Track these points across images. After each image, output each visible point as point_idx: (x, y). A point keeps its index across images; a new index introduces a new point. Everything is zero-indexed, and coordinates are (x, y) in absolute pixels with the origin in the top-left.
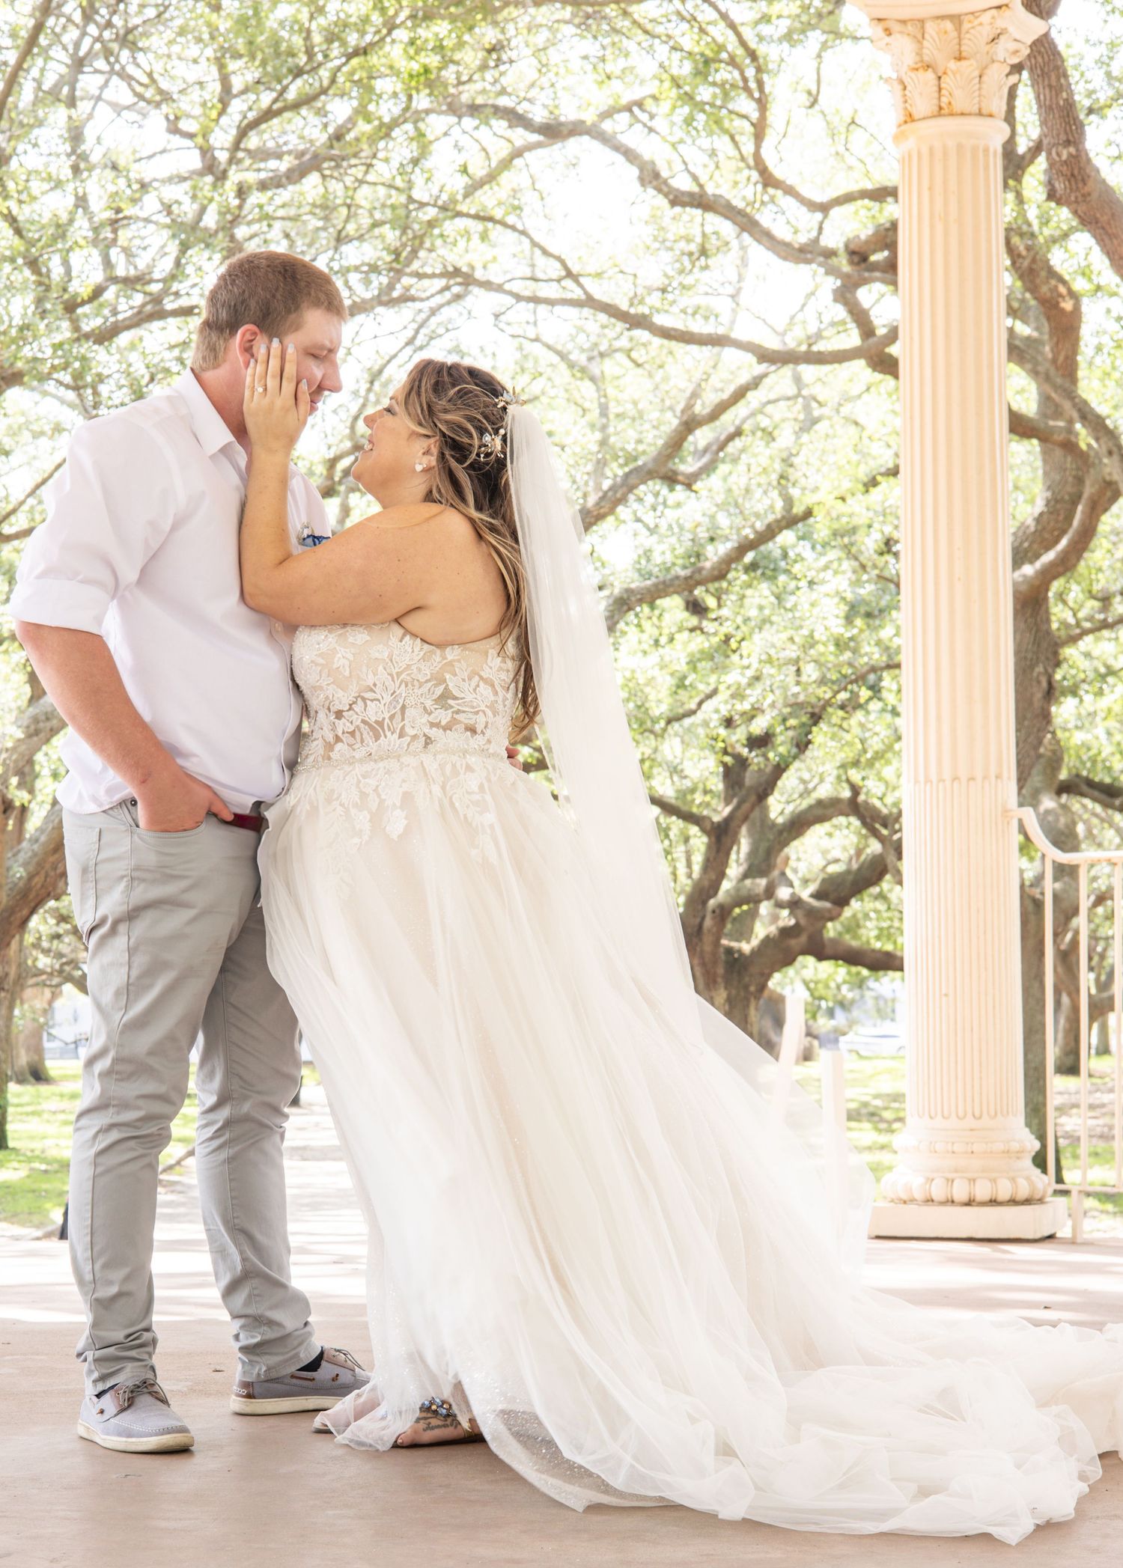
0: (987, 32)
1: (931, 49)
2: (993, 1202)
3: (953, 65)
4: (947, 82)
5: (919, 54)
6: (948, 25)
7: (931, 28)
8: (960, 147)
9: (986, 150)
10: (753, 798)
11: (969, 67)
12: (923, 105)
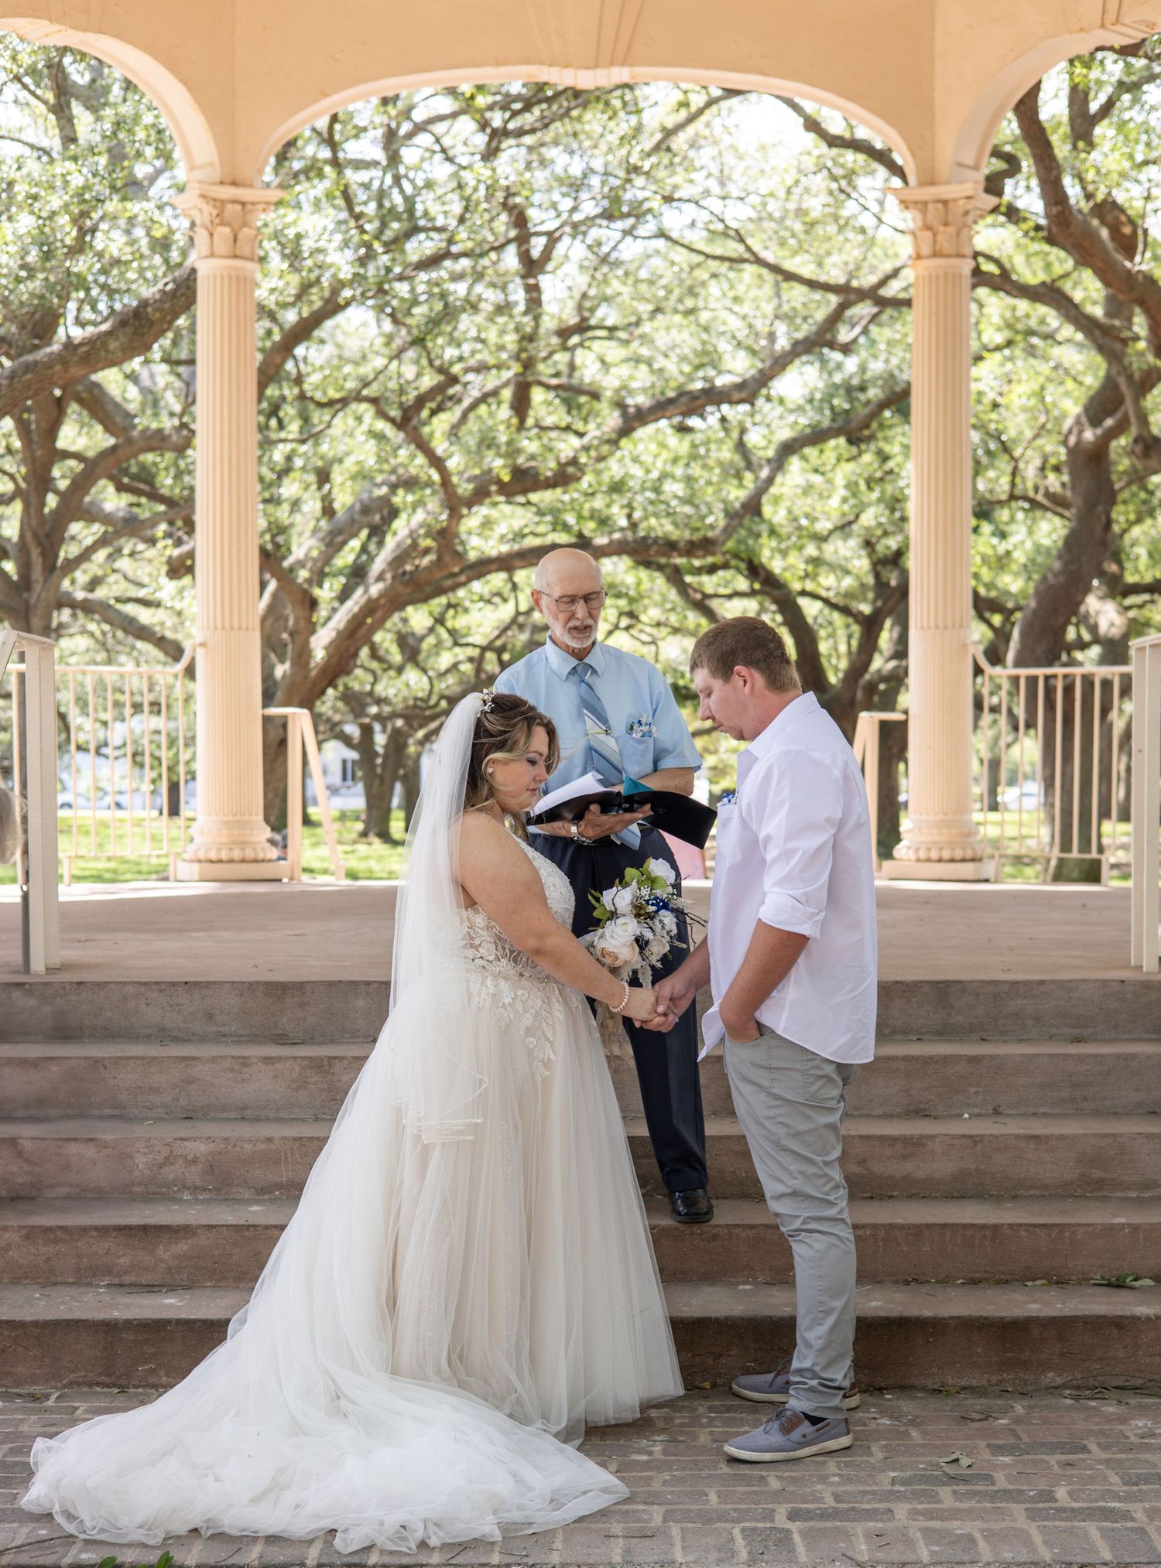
0: (961, 210)
1: (931, 217)
2: (952, 860)
3: (942, 229)
4: (940, 238)
5: (924, 220)
6: (940, 206)
7: (931, 207)
8: (946, 274)
9: (960, 276)
10: (897, 596)
11: (951, 229)
12: (926, 250)
